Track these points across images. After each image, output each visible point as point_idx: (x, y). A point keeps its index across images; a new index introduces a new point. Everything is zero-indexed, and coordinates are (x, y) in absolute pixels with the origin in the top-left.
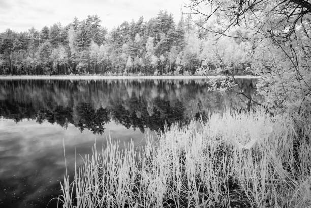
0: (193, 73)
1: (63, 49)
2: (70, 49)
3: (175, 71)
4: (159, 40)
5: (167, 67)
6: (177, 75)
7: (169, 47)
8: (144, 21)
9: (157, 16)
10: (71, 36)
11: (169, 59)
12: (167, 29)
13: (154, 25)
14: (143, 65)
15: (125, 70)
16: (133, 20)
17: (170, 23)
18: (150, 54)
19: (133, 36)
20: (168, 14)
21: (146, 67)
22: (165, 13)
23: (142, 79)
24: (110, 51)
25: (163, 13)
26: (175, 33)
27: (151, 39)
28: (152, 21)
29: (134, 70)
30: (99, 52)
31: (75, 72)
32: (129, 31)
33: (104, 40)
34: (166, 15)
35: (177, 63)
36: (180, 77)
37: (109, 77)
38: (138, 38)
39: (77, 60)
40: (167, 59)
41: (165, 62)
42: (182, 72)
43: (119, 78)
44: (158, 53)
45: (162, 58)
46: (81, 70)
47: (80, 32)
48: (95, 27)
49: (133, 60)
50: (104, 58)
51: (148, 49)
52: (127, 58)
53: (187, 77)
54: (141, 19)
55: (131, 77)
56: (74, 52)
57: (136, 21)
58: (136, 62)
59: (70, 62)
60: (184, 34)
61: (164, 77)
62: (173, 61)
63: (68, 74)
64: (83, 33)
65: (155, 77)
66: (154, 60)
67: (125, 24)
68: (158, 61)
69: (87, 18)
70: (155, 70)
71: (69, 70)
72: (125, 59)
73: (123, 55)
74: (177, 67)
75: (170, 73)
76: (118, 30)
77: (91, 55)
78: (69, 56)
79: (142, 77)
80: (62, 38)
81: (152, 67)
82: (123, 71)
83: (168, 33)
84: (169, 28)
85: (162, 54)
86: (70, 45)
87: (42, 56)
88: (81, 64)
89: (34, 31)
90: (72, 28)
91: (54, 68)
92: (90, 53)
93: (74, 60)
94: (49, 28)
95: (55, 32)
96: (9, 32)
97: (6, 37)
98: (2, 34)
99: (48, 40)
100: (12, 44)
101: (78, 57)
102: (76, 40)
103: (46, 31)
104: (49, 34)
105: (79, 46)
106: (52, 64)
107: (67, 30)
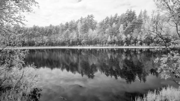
0: (149, 45)
1: (75, 33)
2: (78, 33)
3: (137, 44)
4: (127, 26)
5: (132, 41)
6: (138, 46)
7: (133, 30)
8: (118, 15)
9: (125, 13)
10: (79, 26)
11: (133, 36)
12: (131, 19)
13: (124, 18)
14: (117, 40)
15: (107, 43)
16: (111, 15)
17: (133, 16)
18: (121, 34)
19: (111, 24)
20: (133, 11)
21: (119, 41)
22: (131, 10)
23: (116, 48)
24: (99, 33)
25: (129, 10)
26: (137, 21)
27: (122, 25)
28: (123, 15)
29: (112, 43)
30: (93, 34)
31: (80, 44)
32: (109, 22)
33: (95, 27)
34: (131, 11)
35: (138, 38)
36: (140, 47)
37: (98, 47)
38: (114, 25)
39: (82, 38)
40: (131, 37)
41: (130, 38)
42: (141, 44)
43: (104, 47)
44: (126, 33)
45: (129, 36)
46: (83, 44)
47: (84, 24)
48: (91, 21)
49: (111, 37)
50: (96, 37)
51: (120, 31)
52: (108, 36)
53: (145, 47)
54: (116, 15)
55: (110, 47)
56: (81, 34)
57: (113, 16)
58: (113, 39)
59: (78, 39)
60: (142, 21)
61: (130, 47)
62: (135, 38)
63: (77, 45)
65: (124, 47)
66: (124, 37)
67: (107, 18)
68: (126, 38)
69: (87, 16)
70: (124, 43)
71: (77, 43)
72: (107, 37)
73: (106, 35)
74: (138, 41)
75: (134, 45)
76: (103, 21)
77: (89, 36)
78: (78, 36)
79: (116, 47)
80: (74, 28)
81: (122, 41)
82: (106, 44)
83: (132, 22)
84: (133, 18)
85: (128, 33)
86: (79, 31)
87: (65, 37)
88: (83, 41)
89: (62, 25)
90: (79, 22)
91: (70, 43)
92: (88, 34)
93: (80, 39)
94: (69, 23)
95: (71, 24)
96: (51, 26)
97: (50, 28)
98: (48, 27)
99: (68, 29)
100: (52, 32)
101: (82, 37)
102: (81, 28)
103: (67, 24)
104: (69, 26)
105: (83, 31)
106: (69, 40)
107: (77, 23)
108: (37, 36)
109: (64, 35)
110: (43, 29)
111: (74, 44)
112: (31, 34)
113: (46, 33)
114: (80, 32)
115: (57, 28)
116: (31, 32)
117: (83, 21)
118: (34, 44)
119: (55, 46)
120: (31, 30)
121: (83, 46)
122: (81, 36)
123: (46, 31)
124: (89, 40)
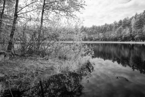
1: (128, 29)
2: (131, 28)
10: (133, 23)
31: (133, 40)
39: (135, 34)
46: (136, 39)
47: (138, 20)
56: (134, 30)
59: (131, 35)
63: (129, 41)
64: (140, 20)
69: (143, 12)
71: (130, 39)
78: (131, 32)
80: (128, 24)
86: (132, 27)
87: (118, 33)
88: (137, 36)
89: (116, 23)
90: (134, 18)
91: (123, 38)
92: (143, 30)
93: (133, 34)
94: (122, 20)
95: (125, 21)
96: (106, 24)
97: (105, 26)
98: (103, 25)
99: (121, 26)
100: (106, 29)
101: (136, 32)
102: (136, 24)
103: (121, 22)
104: (122, 23)
105: (137, 27)
106: (122, 36)
107: (131, 20)
108: (95, 33)
109: (117, 31)
110: (99, 27)
111: (126, 39)
112: (91, 32)
113: (101, 30)
114: (134, 28)
115: (111, 26)
116: (91, 30)
117: (137, 17)
118: (92, 39)
119: (108, 41)
120: (91, 29)
121: (136, 41)
122: (134, 31)
123: (102, 29)
124: (144, 35)
